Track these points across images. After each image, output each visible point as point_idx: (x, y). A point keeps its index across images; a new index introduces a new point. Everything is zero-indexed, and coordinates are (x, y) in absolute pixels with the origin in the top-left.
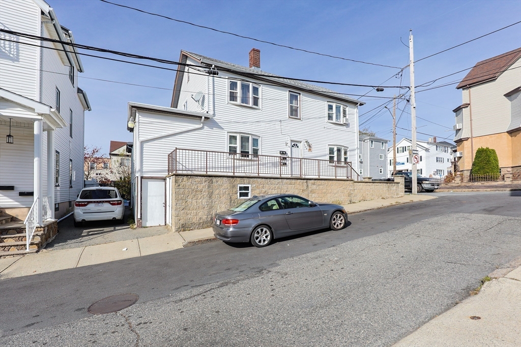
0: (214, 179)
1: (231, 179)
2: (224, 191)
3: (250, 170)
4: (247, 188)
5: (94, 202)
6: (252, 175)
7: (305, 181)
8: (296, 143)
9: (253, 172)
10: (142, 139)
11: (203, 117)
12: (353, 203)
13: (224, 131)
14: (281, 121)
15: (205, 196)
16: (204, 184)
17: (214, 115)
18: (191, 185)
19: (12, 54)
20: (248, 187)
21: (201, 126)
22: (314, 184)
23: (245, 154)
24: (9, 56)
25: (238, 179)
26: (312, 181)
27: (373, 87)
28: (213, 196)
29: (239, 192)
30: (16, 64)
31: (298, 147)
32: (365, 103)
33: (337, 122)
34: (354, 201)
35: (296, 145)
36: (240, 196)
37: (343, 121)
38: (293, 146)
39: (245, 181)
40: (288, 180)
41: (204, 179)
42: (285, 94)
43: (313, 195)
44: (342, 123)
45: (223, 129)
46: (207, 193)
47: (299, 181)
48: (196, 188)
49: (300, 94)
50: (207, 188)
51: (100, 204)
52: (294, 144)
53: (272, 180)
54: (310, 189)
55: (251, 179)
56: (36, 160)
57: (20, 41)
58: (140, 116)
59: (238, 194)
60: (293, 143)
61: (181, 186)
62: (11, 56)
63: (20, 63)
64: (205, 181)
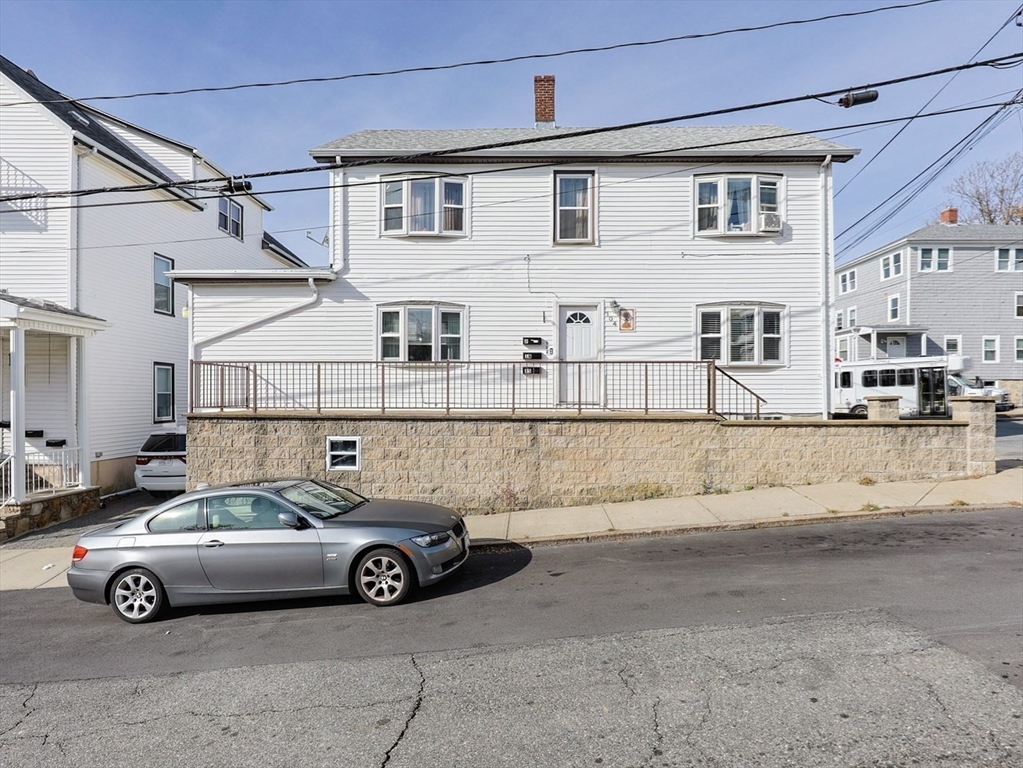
0: (270, 425)
1: (310, 425)
2: (293, 451)
3: (361, 401)
4: (351, 445)
5: (157, 457)
6: (366, 412)
7: (527, 425)
8: (578, 312)
9: (367, 405)
10: (198, 340)
11: (311, 280)
12: (720, 492)
13: (370, 304)
14: (528, 258)
15: (250, 461)
16: (247, 436)
17: (346, 268)
18: (220, 438)
19: (40, 221)
20: (355, 442)
21: (312, 298)
22: (559, 433)
23: (419, 353)
24: (36, 225)
25: (328, 424)
26: (554, 426)
27: (815, 97)
28: (268, 462)
29: (329, 454)
30: (44, 235)
31: (587, 321)
32: (858, 152)
33: (737, 232)
34: (724, 486)
35: (582, 316)
36: (333, 464)
37: (759, 225)
38: (569, 321)
39: (345, 429)
40: (468, 424)
41: (246, 424)
42: (541, 184)
43: (556, 464)
44: (754, 231)
45: (367, 298)
46: (253, 456)
47: (505, 425)
48: (229, 444)
49: (592, 173)
50: (253, 443)
51: (166, 461)
52: (574, 316)
53: (420, 424)
54: (543, 448)
55: (362, 424)
56: (12, 392)
57: (49, 206)
58: (195, 296)
59: (328, 459)
60: (569, 313)
61: (198, 440)
62: (39, 223)
63: (50, 232)
64: (249, 430)
